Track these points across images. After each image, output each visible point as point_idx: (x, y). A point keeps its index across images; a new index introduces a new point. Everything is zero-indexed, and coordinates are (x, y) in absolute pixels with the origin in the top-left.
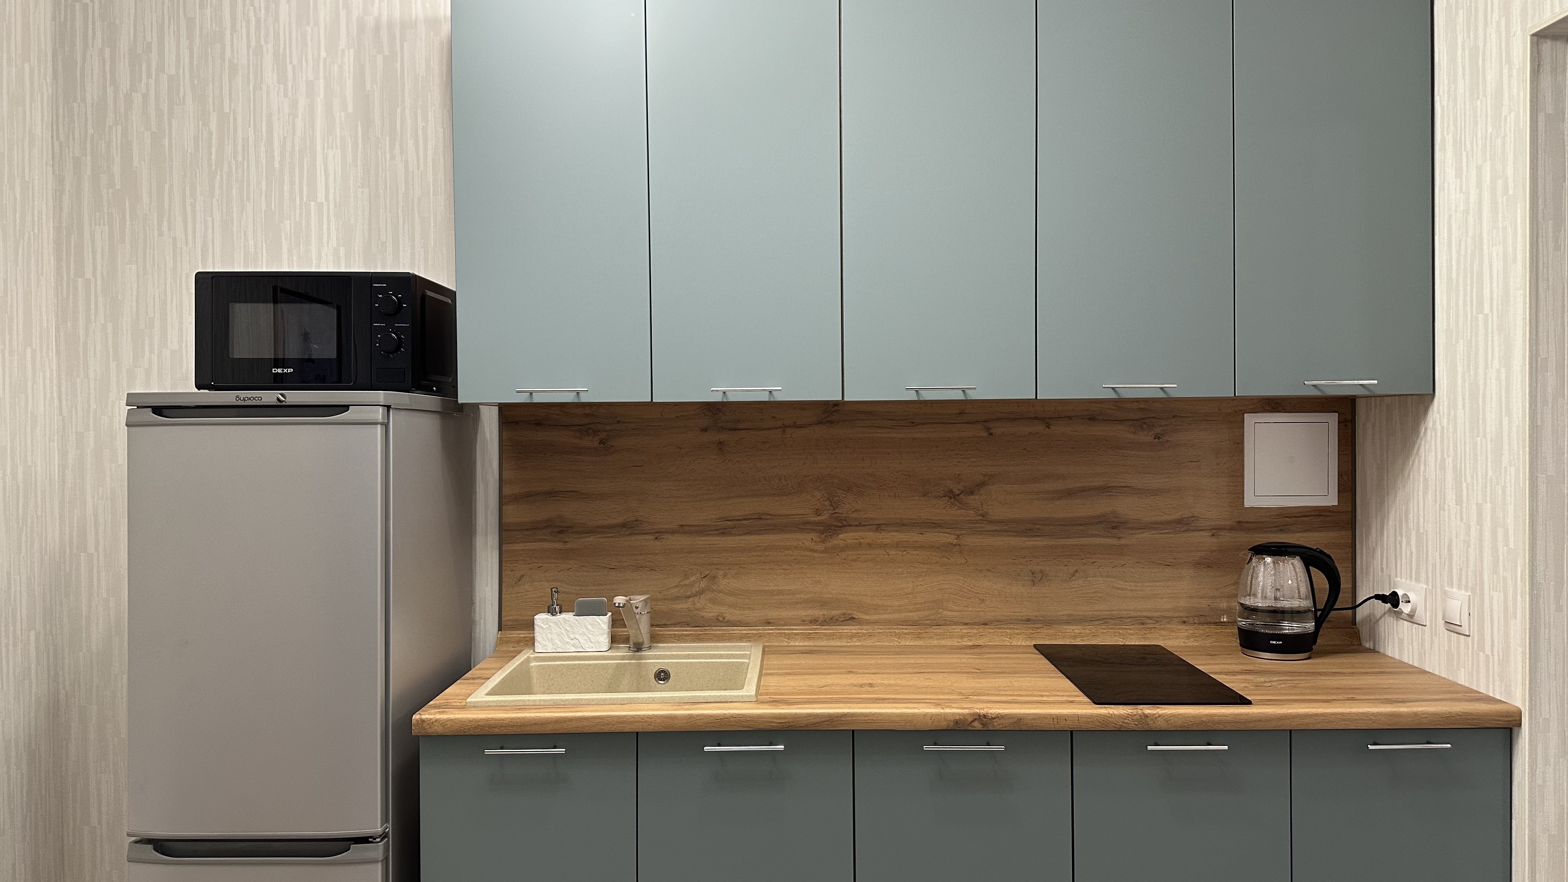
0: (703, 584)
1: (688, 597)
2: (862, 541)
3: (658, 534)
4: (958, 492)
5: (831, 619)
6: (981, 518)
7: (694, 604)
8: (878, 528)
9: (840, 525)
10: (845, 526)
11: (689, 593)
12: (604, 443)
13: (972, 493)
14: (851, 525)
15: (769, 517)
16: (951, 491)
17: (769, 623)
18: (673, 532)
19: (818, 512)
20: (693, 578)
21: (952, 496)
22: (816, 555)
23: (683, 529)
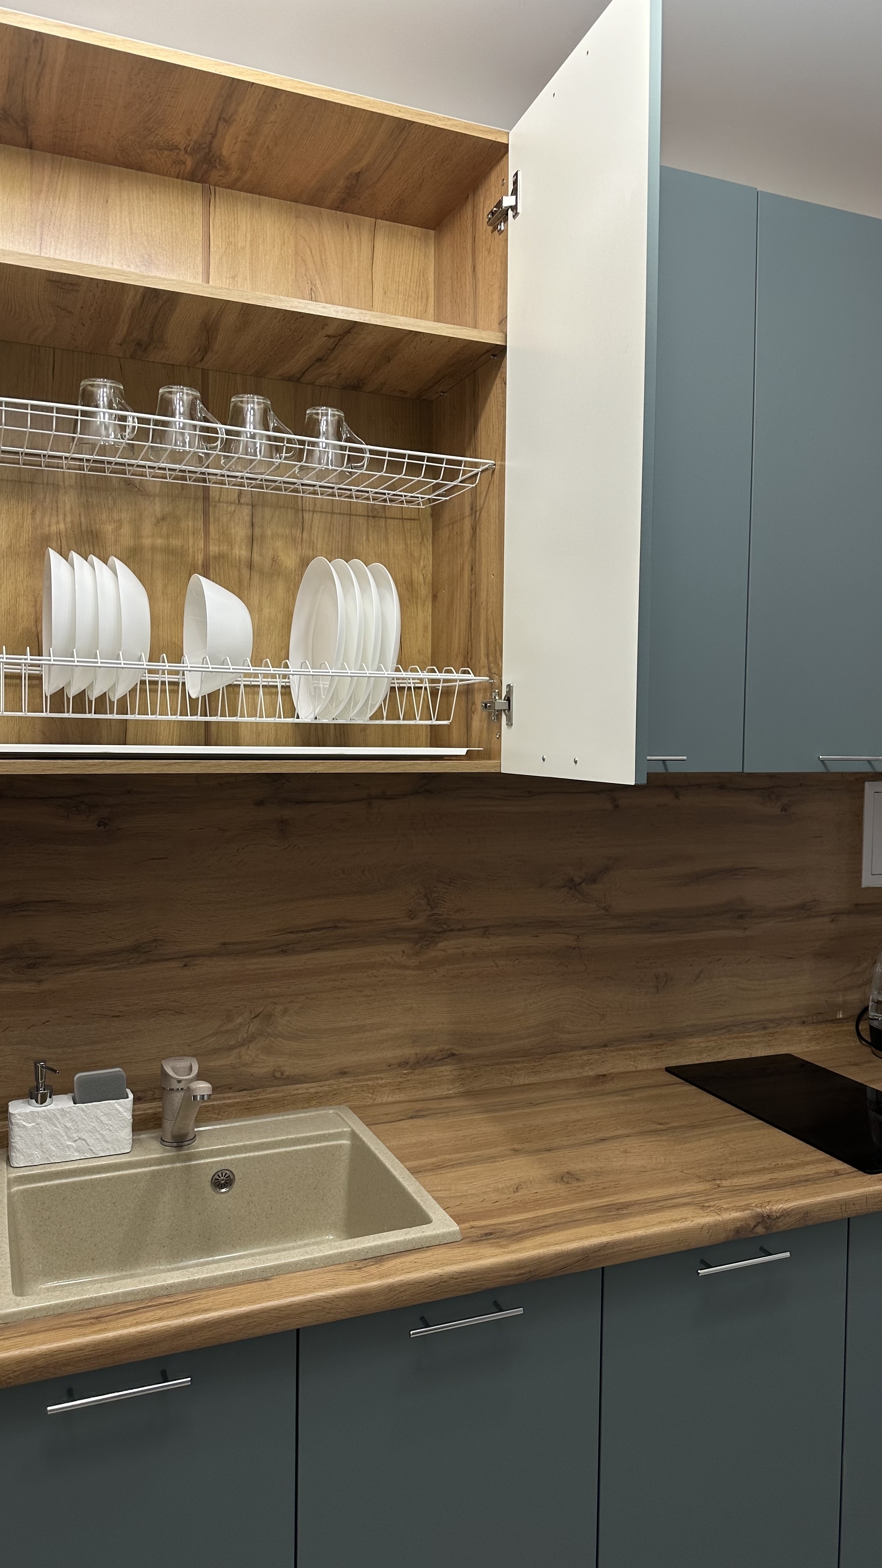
0: (253, 1027)
1: (231, 1048)
2: (466, 950)
3: (188, 959)
4: (578, 880)
5: (426, 1059)
6: (603, 912)
7: (240, 1057)
8: (486, 931)
9: (439, 930)
10: (445, 931)
11: (232, 1042)
12: (105, 825)
13: (594, 881)
14: (452, 930)
15: (347, 925)
16: (571, 880)
17: (343, 1073)
18: (211, 954)
19: (412, 915)
20: (239, 1021)
21: (572, 885)
22: (408, 972)
23: (226, 950)
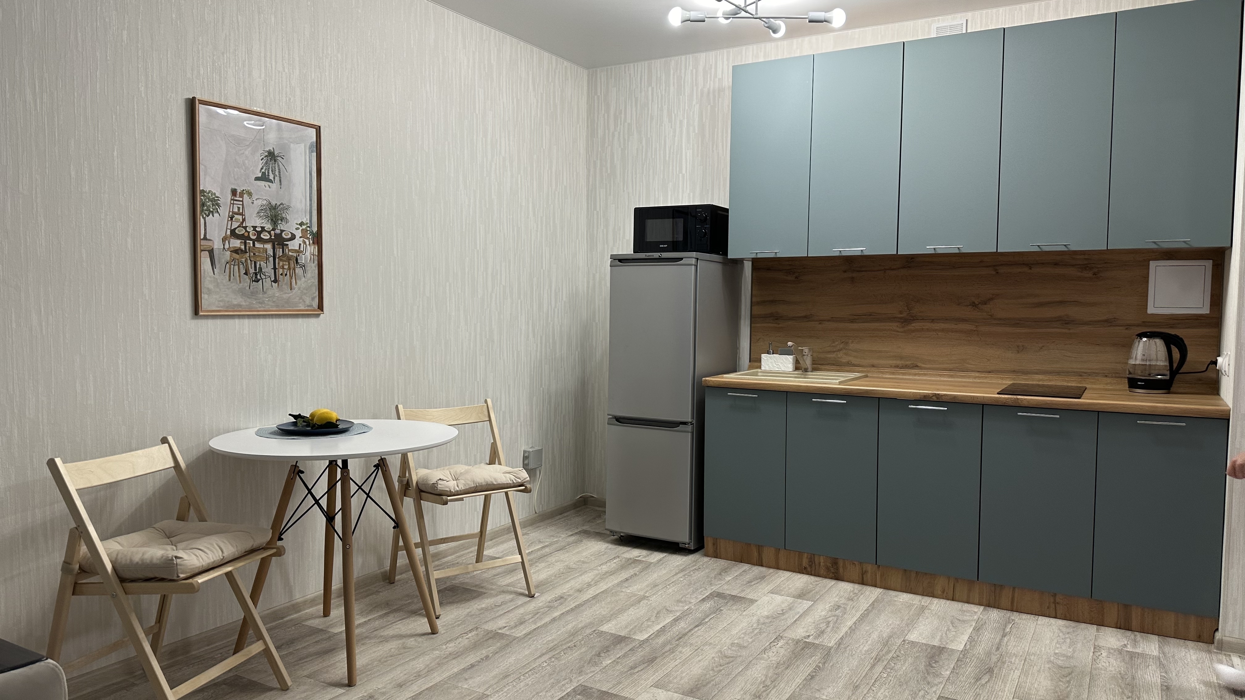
0: (841, 346)
1: (834, 352)
2: (924, 327)
3: (821, 321)
4: (977, 303)
5: (906, 366)
6: (990, 317)
7: (837, 355)
8: (933, 321)
9: (912, 319)
10: (915, 319)
11: (835, 350)
12: (797, 278)
13: (985, 304)
14: (918, 319)
15: (875, 314)
16: (974, 303)
17: (873, 366)
18: (829, 321)
19: (901, 312)
20: (837, 343)
21: (974, 305)
22: (899, 333)
23: (833, 319)
